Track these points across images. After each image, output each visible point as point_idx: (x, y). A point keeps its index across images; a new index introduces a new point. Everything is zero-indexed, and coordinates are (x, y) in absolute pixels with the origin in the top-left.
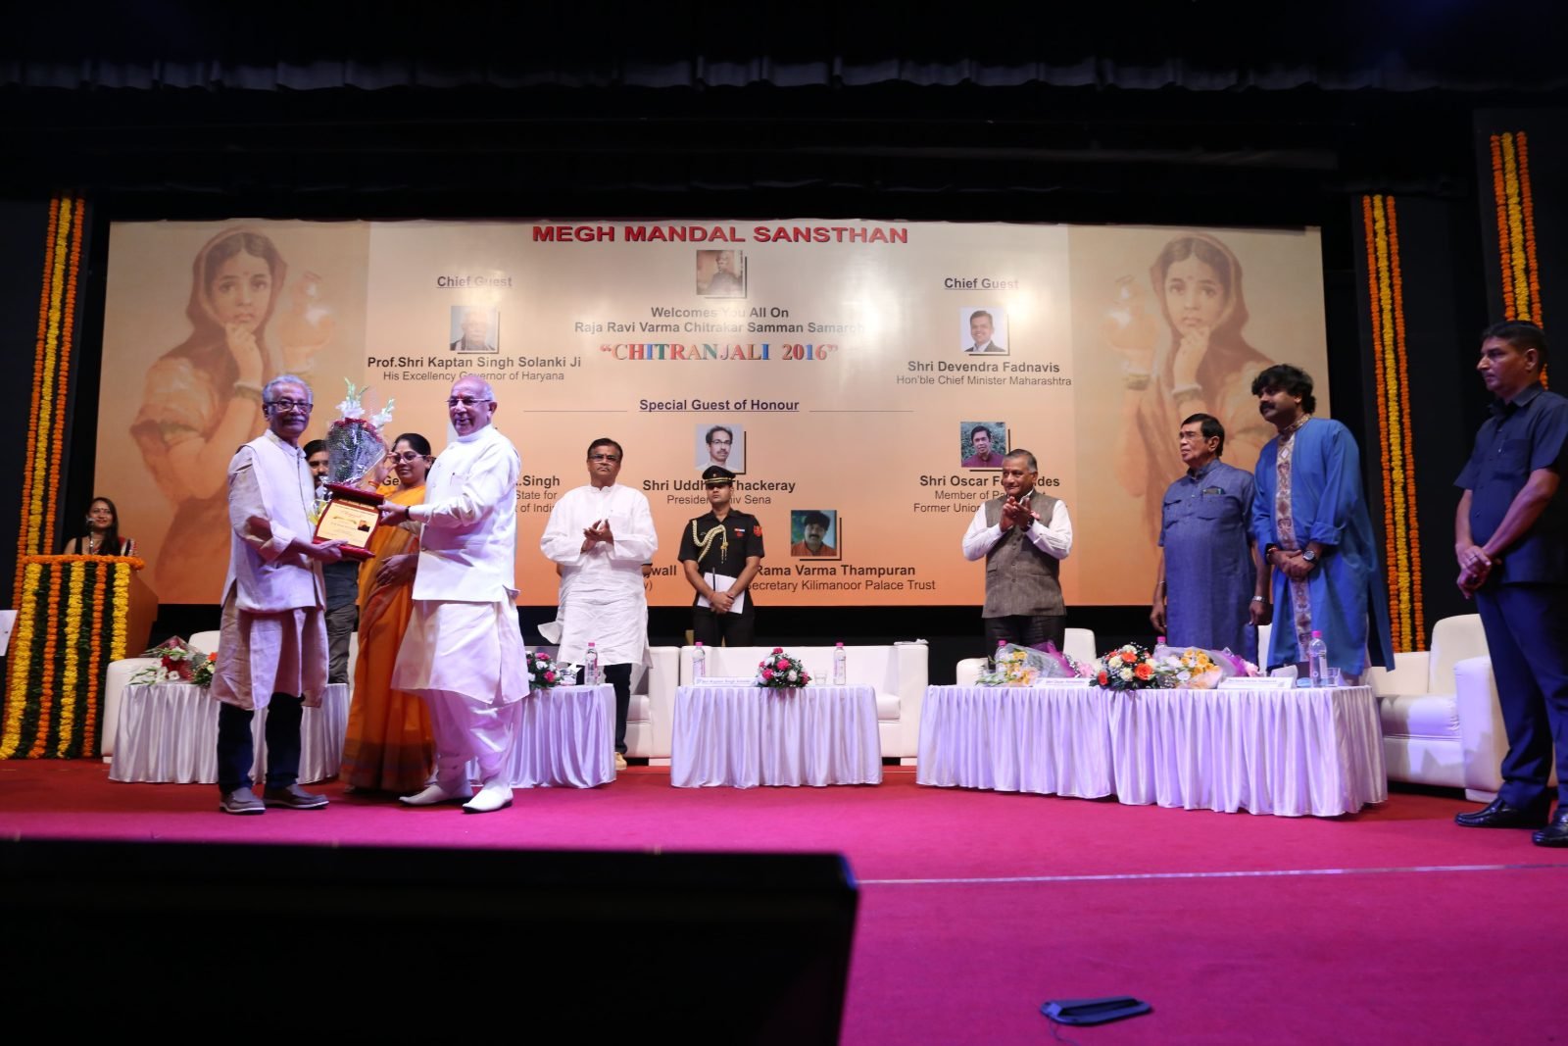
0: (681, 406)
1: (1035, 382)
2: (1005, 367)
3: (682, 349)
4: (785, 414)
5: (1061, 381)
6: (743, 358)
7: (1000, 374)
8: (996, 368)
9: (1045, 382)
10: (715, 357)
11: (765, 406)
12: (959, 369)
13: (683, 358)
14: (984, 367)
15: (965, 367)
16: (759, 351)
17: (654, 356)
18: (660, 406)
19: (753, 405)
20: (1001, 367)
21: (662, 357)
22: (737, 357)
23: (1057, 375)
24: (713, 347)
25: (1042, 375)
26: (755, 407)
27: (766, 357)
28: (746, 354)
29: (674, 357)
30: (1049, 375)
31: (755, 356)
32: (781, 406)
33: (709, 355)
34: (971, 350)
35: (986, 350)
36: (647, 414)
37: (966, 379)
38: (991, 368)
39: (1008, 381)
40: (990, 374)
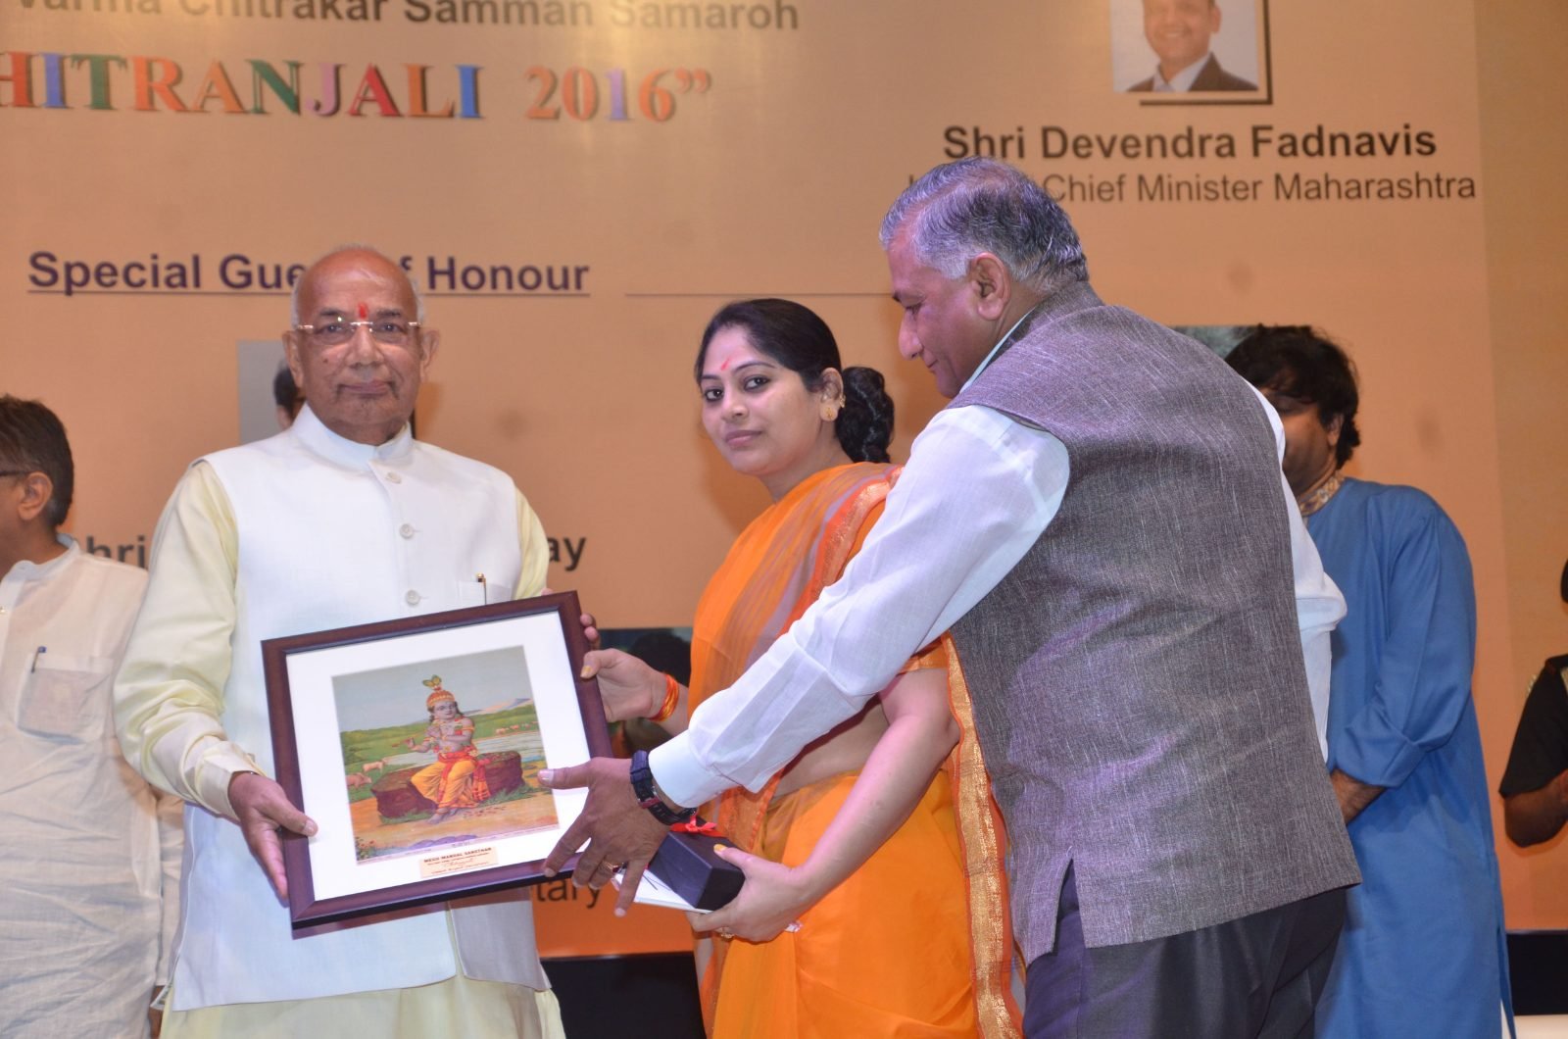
0: (182, 277)
1: (1358, 190)
2: (1256, 142)
3: (179, 77)
4: (544, 306)
5: (1440, 187)
6: (391, 109)
7: (1242, 167)
8: (1227, 148)
9: (1388, 190)
10: (295, 105)
11: (473, 278)
12: (1107, 153)
13: (180, 107)
14: (1191, 144)
15: (1129, 146)
16: (445, 90)
17: (71, 98)
18: (103, 275)
19: (433, 273)
20: (1244, 144)
21: (102, 101)
22: (372, 109)
23: (1428, 167)
24: (285, 73)
25: (1380, 167)
26: (442, 282)
27: (473, 109)
28: (402, 93)
29: (146, 103)
30: (1401, 166)
31: (435, 104)
32: (530, 278)
33: (273, 101)
34: (1147, 86)
35: (1197, 86)
36: (55, 301)
37: (1130, 187)
38: (1211, 146)
39: (1267, 188)
40: (1210, 167)
